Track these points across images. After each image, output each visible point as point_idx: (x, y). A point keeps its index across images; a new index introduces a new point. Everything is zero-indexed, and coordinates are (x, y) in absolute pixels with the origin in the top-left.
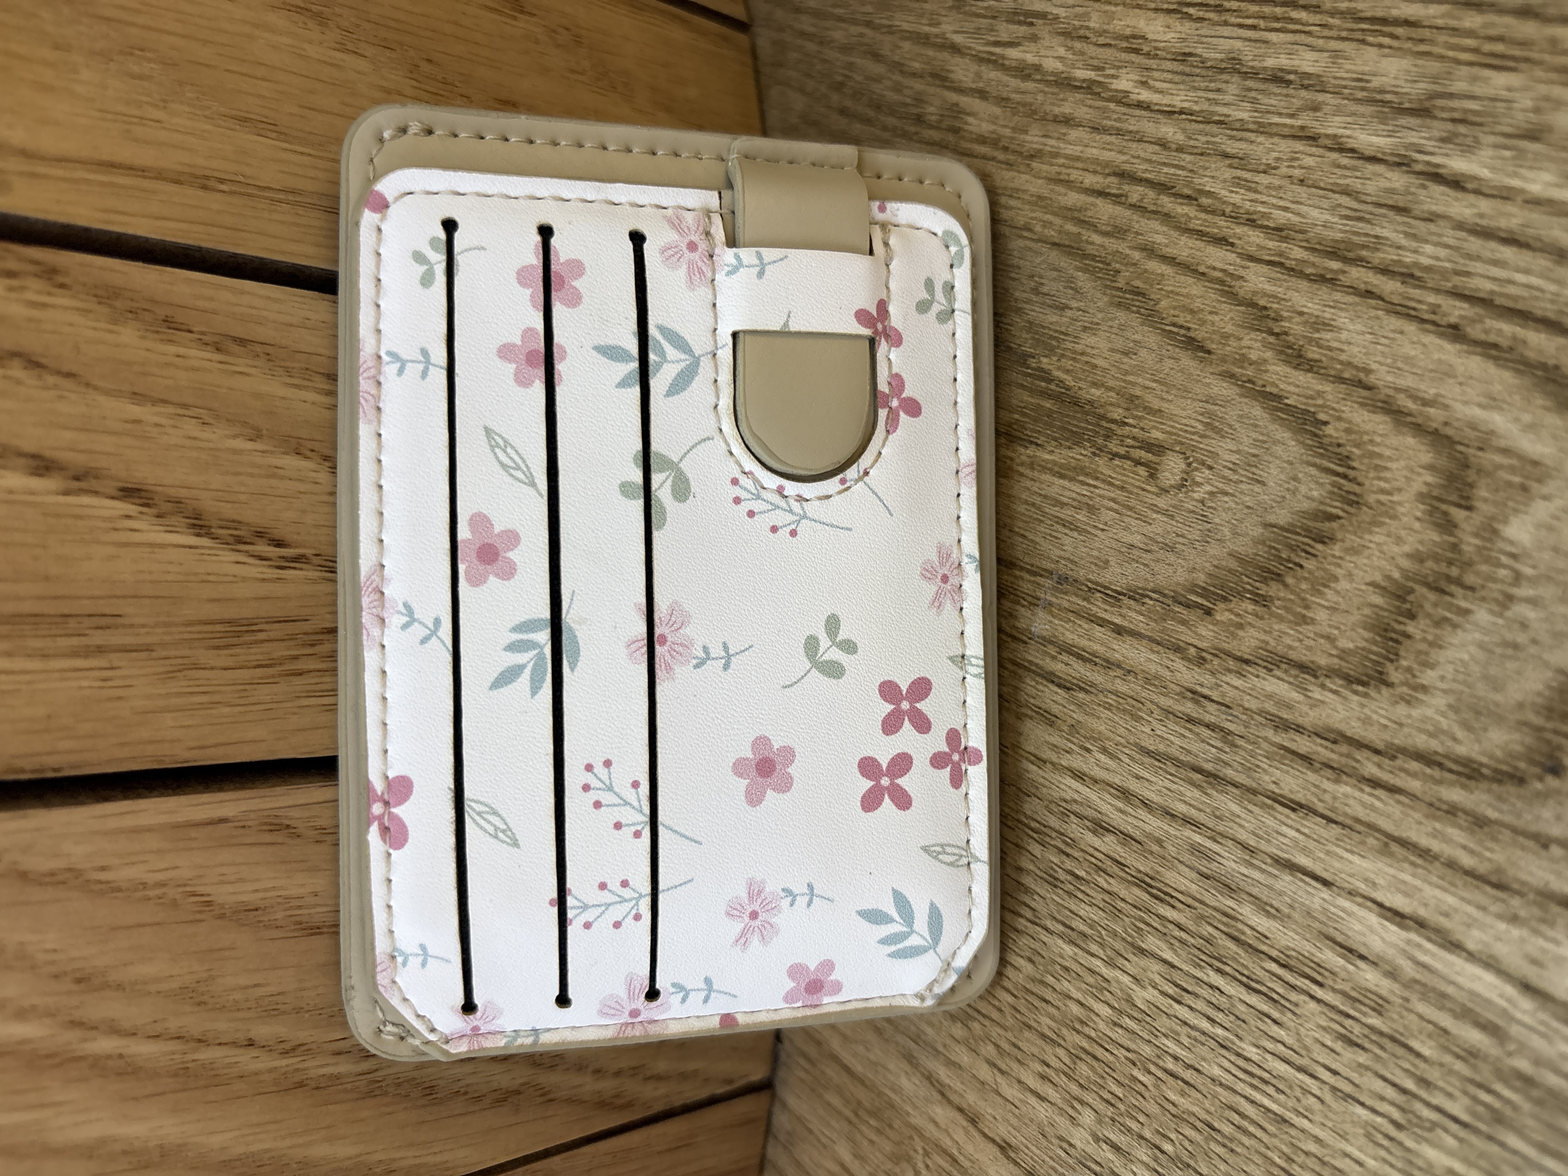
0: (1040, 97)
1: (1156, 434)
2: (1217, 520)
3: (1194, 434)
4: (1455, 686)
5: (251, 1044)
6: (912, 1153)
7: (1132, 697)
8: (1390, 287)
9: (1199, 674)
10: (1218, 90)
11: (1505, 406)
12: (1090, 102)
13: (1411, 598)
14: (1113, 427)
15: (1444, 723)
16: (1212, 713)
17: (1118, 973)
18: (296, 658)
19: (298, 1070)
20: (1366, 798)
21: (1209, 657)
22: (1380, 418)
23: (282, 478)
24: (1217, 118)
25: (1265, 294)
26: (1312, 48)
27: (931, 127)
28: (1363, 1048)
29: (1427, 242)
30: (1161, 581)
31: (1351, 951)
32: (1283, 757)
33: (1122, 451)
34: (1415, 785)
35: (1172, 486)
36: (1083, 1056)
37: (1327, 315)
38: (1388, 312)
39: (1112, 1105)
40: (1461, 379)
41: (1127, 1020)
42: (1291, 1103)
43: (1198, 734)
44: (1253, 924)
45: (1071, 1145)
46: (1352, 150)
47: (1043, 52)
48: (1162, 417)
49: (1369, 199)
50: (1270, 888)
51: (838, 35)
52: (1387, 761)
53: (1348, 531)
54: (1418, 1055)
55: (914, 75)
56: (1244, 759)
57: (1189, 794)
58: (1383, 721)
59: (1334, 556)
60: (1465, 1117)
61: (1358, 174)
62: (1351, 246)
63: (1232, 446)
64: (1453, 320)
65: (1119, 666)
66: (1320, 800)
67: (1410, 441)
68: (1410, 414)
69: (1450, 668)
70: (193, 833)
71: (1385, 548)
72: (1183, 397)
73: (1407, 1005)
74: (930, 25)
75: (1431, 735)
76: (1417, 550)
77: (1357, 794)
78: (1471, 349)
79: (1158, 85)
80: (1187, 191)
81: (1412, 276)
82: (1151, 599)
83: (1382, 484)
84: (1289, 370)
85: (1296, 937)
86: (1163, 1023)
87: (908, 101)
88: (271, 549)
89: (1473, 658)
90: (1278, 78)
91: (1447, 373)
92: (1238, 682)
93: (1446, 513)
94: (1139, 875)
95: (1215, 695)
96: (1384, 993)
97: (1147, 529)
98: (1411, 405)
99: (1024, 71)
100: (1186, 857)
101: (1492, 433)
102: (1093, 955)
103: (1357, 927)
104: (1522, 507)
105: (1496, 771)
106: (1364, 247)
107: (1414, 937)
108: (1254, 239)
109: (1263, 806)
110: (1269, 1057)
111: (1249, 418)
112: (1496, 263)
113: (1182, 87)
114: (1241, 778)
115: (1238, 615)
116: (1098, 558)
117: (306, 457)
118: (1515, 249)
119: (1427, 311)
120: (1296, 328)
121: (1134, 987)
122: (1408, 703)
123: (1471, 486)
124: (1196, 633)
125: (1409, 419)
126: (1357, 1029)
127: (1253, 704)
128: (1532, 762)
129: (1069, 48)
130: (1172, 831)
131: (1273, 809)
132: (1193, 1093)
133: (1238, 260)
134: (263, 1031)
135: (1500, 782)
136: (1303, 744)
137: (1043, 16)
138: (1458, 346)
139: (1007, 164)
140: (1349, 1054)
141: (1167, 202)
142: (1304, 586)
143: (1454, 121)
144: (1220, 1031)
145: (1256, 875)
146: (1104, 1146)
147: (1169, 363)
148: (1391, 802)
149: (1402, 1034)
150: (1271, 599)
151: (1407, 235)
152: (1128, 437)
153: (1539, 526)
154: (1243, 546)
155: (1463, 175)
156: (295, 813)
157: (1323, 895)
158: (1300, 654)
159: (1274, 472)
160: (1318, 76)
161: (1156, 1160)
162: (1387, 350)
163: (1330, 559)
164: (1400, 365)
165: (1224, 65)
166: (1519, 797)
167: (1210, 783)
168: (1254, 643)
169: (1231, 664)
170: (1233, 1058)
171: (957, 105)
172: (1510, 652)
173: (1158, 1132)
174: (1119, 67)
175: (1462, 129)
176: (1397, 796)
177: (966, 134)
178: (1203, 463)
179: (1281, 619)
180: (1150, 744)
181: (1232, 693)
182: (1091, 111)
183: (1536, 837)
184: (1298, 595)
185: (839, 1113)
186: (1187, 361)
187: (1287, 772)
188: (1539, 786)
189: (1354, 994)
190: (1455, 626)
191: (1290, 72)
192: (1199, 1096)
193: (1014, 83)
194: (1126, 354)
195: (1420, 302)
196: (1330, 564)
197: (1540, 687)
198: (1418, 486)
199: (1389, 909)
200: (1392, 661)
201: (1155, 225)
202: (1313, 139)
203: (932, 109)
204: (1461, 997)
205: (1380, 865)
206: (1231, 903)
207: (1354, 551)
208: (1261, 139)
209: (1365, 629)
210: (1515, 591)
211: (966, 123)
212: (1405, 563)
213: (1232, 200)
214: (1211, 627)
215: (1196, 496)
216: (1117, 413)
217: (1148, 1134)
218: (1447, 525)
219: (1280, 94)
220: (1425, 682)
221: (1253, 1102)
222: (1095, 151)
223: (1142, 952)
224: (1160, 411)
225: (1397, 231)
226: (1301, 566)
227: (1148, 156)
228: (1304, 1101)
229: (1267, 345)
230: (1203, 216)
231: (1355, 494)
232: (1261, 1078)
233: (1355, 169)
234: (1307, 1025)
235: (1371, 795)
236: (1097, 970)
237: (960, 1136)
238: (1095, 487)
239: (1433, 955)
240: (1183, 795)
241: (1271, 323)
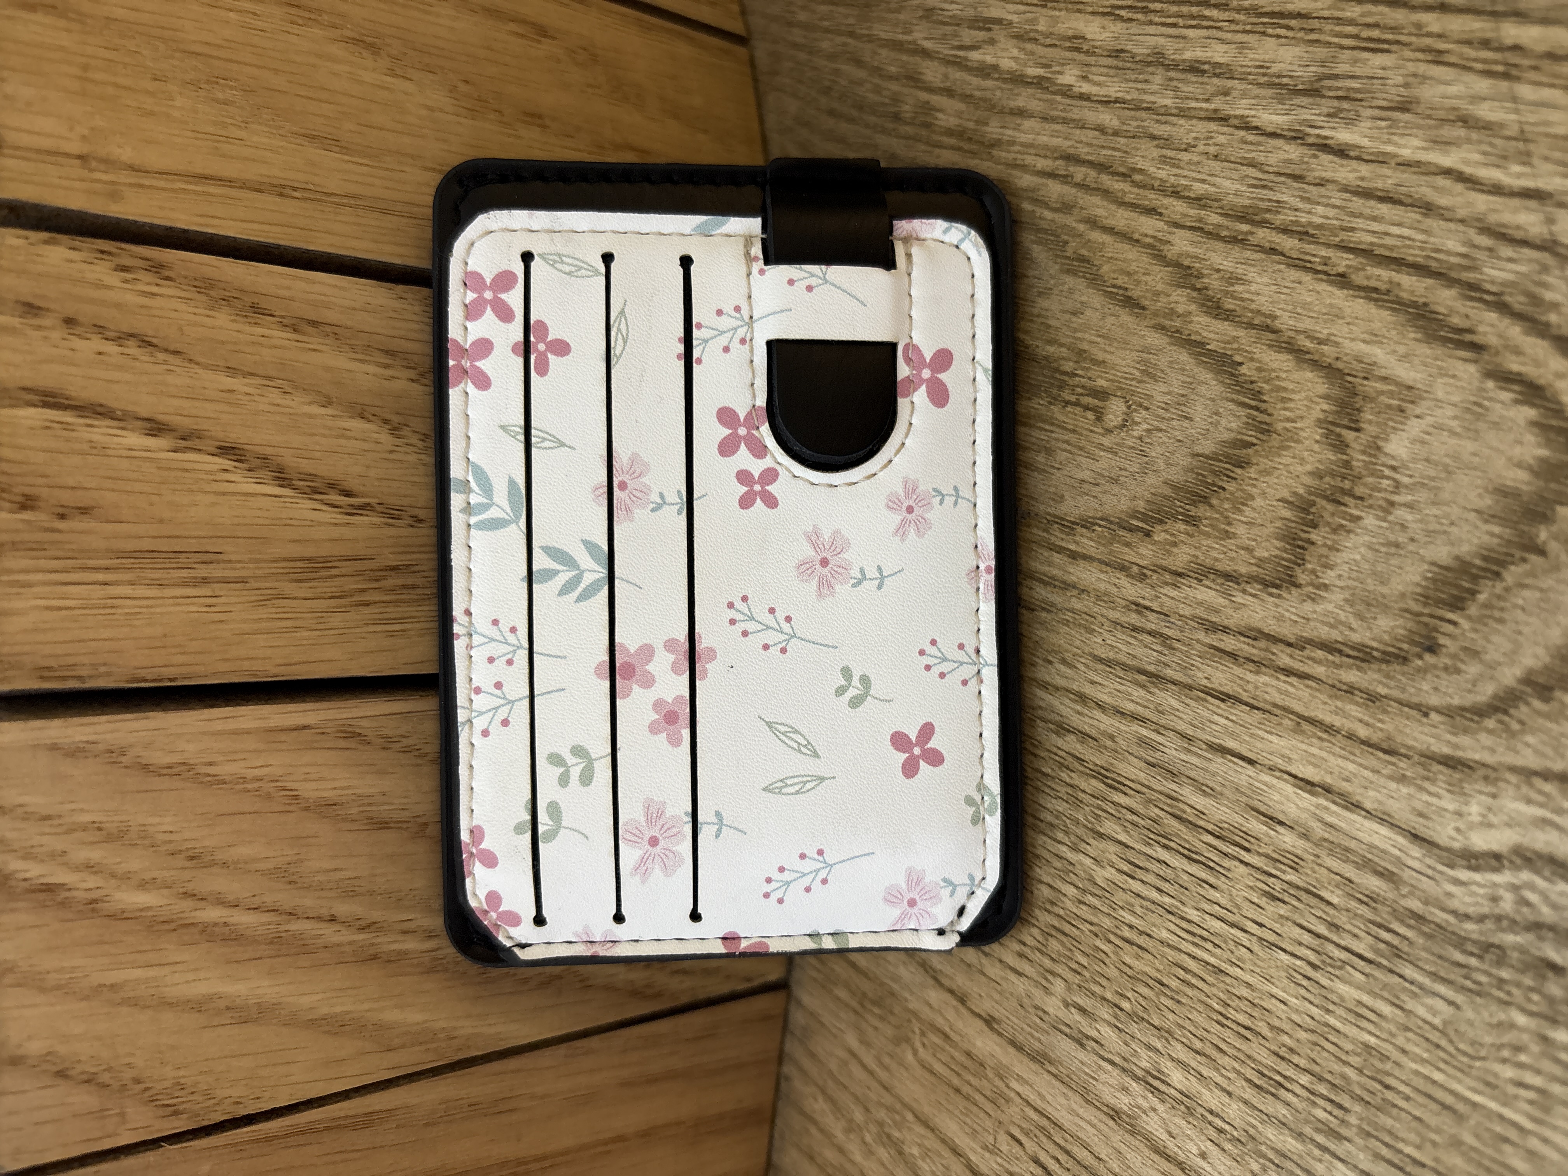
0: (998, 93)
1: (1101, 383)
2: (1153, 454)
3: (1132, 380)
4: (1350, 583)
5: (333, 919)
6: (910, 1035)
7: (1086, 613)
8: (1289, 244)
9: (1142, 589)
10: (1146, 81)
11: (1385, 341)
12: (1039, 96)
13: (1313, 510)
14: (1066, 378)
15: (1342, 616)
16: (1153, 622)
17: (1081, 857)
18: (363, 591)
19: (372, 944)
20: (1282, 685)
21: (1149, 573)
22: (1284, 357)
23: (349, 438)
24: (1145, 105)
25: (1188, 256)
26: (1222, 41)
27: (907, 123)
28: (1284, 902)
29: (1318, 204)
30: (1108, 510)
31: (1272, 818)
32: (1213, 655)
33: (1073, 398)
34: (1319, 671)
35: (1115, 427)
36: (1054, 933)
37: (1240, 271)
38: (1288, 265)
39: (1079, 973)
40: (1348, 320)
41: (1090, 897)
42: (1226, 955)
43: (1141, 641)
44: (1192, 803)
45: (1045, 1012)
46: (1257, 128)
47: (1000, 54)
48: (1106, 367)
49: (1271, 169)
50: (1205, 770)
51: (825, 45)
52: (1298, 652)
53: (1261, 456)
54: (1329, 903)
55: (891, 78)
56: (1181, 659)
57: (1135, 693)
58: (1294, 618)
59: (1250, 478)
60: (1369, 955)
61: (1262, 148)
62: (1258, 210)
63: (1164, 388)
64: (1341, 270)
65: (1074, 587)
66: (1245, 690)
67: (1309, 375)
68: (1308, 353)
69: (1346, 567)
70: (283, 737)
71: (1292, 468)
72: (1122, 349)
73: (1319, 861)
74: (904, 33)
75: (1332, 626)
76: (1317, 468)
77: (1274, 682)
78: (1356, 293)
79: (1096, 78)
80: (1122, 170)
81: (1307, 233)
82: (1100, 526)
83: (1288, 414)
84: (1209, 320)
85: (1228, 811)
86: (1120, 897)
87: (887, 101)
88: (342, 498)
89: (1363, 558)
90: (1195, 68)
91: (1337, 315)
92: (1173, 593)
93: (1339, 435)
94: (1096, 768)
95: (1155, 606)
96: (1299, 852)
97: (1097, 466)
98: (1309, 344)
99: (985, 71)
100: (1135, 749)
101: (1374, 364)
102: (1060, 842)
103: (1277, 797)
104: (1400, 426)
105: (1384, 653)
106: (1268, 211)
107: (1322, 801)
108: (1178, 208)
109: (1198, 699)
110: (1207, 917)
111: (1178, 363)
112: (1374, 219)
113: (1116, 79)
114: (1179, 676)
115: (1173, 535)
116: (1055, 494)
117: (370, 421)
118: (1390, 206)
119: (1320, 264)
120: (1214, 283)
121: (1094, 867)
122: (1313, 600)
123: (1359, 410)
124: (1137, 553)
125: (1308, 356)
126: (1278, 886)
127: (1187, 611)
128: (1413, 643)
129: (1022, 49)
130: (1123, 727)
131: (1206, 701)
132: (1146, 956)
133: (1166, 227)
134: (343, 909)
135: (1388, 662)
136: (1230, 643)
137: (999, 21)
138: (1345, 291)
139: (972, 153)
140: (1272, 908)
141: (1106, 180)
142: (1226, 506)
143: (1338, 98)
144: (1167, 900)
145: (1194, 760)
146: (1073, 1010)
147: (1111, 320)
148: (1302, 686)
149: (1315, 887)
150: (1200, 519)
151: (1302, 198)
152: (1077, 386)
153: (1413, 441)
154: (1176, 475)
155: (1346, 144)
156: (365, 723)
157: (1248, 773)
158: (1225, 566)
159: (1199, 408)
160: (1228, 65)
161: (1116, 1017)
162: (1288, 298)
163: (1247, 480)
164: (1299, 310)
165: (1150, 59)
166: (1403, 674)
167: (1153, 683)
168: (1186, 558)
169: (1168, 577)
170: (1178, 921)
171: (928, 103)
172: (1393, 550)
173: (1117, 992)
174: (1063, 65)
175: (1345, 105)
176: (1306, 681)
177: (937, 129)
178: (1140, 405)
179: (1208, 535)
180: (1102, 653)
181: (1168, 602)
182: (1041, 103)
183: (1417, 707)
184: (1222, 514)
185: (847, 1005)
186: (1126, 317)
187: (1217, 668)
188: (1419, 663)
189: (1275, 856)
190: (1349, 532)
191: (1205, 63)
192: (1151, 957)
193: (975, 81)
194: (1074, 314)
195: (1314, 255)
196: (1249, 485)
197: (1417, 579)
198: (1316, 413)
199: (1302, 779)
200: (1299, 565)
201: (1096, 200)
202: (1224, 120)
203: (906, 108)
204: (1361, 849)
205: (1294, 742)
206: (1174, 786)
207: (1266, 472)
208: (1182, 121)
209: (1277, 539)
210: (1396, 498)
211: (936, 119)
212: (1308, 480)
213: (1159, 176)
214: (1150, 547)
215: (1135, 434)
216: (1068, 366)
217: (1109, 995)
218: (1341, 446)
219: (1196, 82)
220: (1327, 582)
221: (1194, 958)
222: (1045, 138)
223: (1101, 836)
224: (1104, 362)
225: (1293, 196)
226: (1224, 489)
227: (1089, 141)
228: (1237, 953)
229: (1191, 300)
230: (1136, 190)
231: (1266, 423)
232: (1200, 936)
233: (1259, 144)
234: (1237, 886)
235: (1285, 682)
236: (1063, 855)
237: (951, 1015)
238: (1052, 432)
239: (1338, 815)
240: (1131, 695)
241: (1194, 280)
